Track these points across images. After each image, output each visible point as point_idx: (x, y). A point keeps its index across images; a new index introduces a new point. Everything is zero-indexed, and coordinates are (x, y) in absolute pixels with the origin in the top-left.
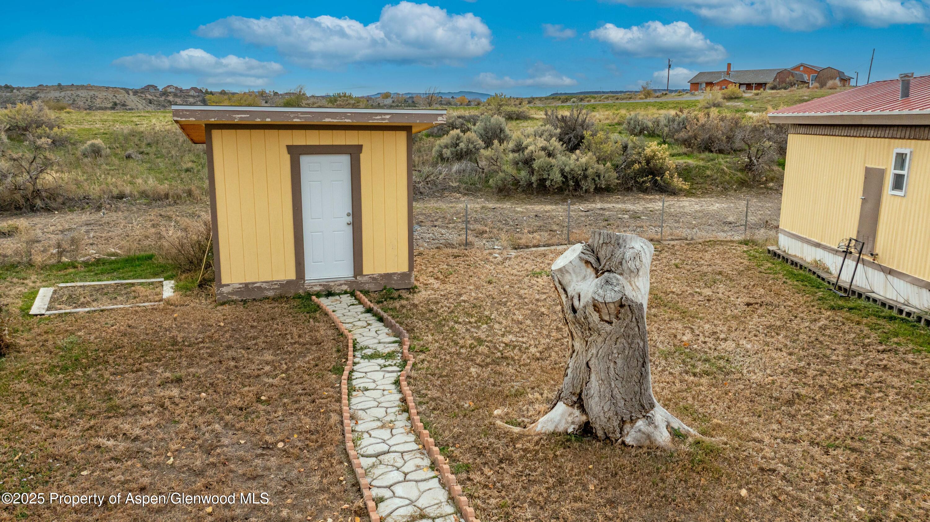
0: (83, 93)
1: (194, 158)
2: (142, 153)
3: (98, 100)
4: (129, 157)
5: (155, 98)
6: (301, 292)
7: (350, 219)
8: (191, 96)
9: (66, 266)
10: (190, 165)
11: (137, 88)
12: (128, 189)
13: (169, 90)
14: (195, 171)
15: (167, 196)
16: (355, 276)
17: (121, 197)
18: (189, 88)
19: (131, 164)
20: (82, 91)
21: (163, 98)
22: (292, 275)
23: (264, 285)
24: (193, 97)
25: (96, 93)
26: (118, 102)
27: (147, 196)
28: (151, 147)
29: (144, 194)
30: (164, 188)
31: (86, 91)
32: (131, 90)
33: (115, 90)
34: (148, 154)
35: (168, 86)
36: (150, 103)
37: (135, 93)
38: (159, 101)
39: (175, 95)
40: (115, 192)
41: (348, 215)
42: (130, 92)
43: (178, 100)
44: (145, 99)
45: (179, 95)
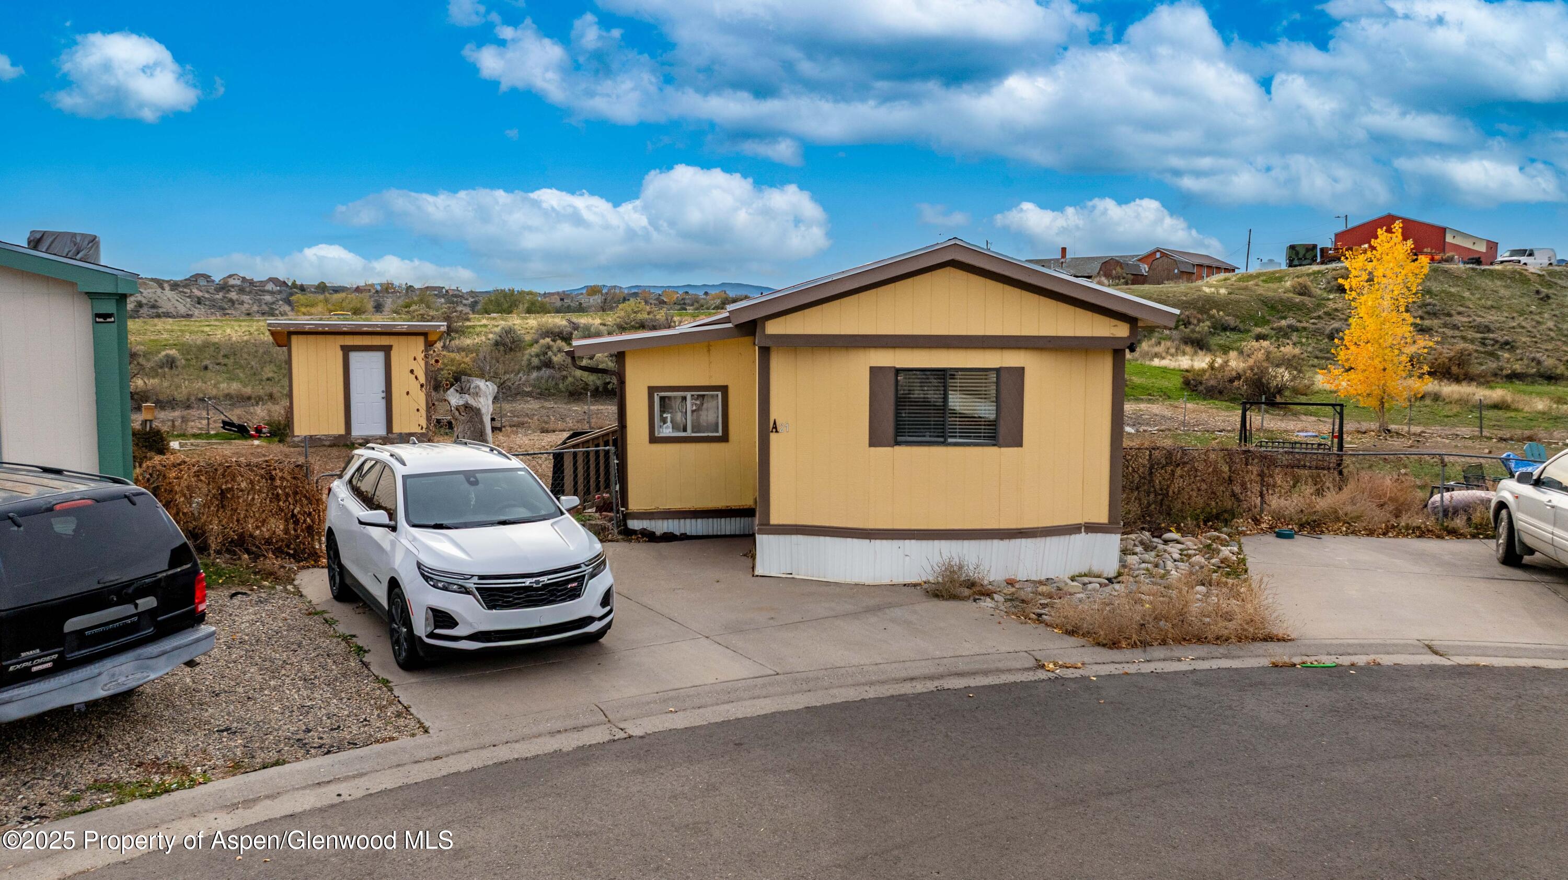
1: (275, 369)
5: (207, 295)
6: (348, 443)
7: (384, 395)
8: (268, 292)
9: (178, 436)
10: (270, 375)
11: (178, 278)
12: (212, 393)
13: (232, 282)
14: (276, 380)
16: (387, 434)
18: (264, 279)
19: (208, 374)
21: (220, 296)
22: (342, 431)
23: (323, 437)
24: (272, 293)
26: (144, 301)
28: (228, 358)
32: (168, 282)
34: (225, 365)
35: (230, 276)
36: (199, 303)
37: (175, 286)
38: (214, 300)
39: (241, 290)
40: (201, 395)
41: (383, 392)
42: (166, 285)
43: (246, 298)
44: (189, 297)
45: (248, 289)
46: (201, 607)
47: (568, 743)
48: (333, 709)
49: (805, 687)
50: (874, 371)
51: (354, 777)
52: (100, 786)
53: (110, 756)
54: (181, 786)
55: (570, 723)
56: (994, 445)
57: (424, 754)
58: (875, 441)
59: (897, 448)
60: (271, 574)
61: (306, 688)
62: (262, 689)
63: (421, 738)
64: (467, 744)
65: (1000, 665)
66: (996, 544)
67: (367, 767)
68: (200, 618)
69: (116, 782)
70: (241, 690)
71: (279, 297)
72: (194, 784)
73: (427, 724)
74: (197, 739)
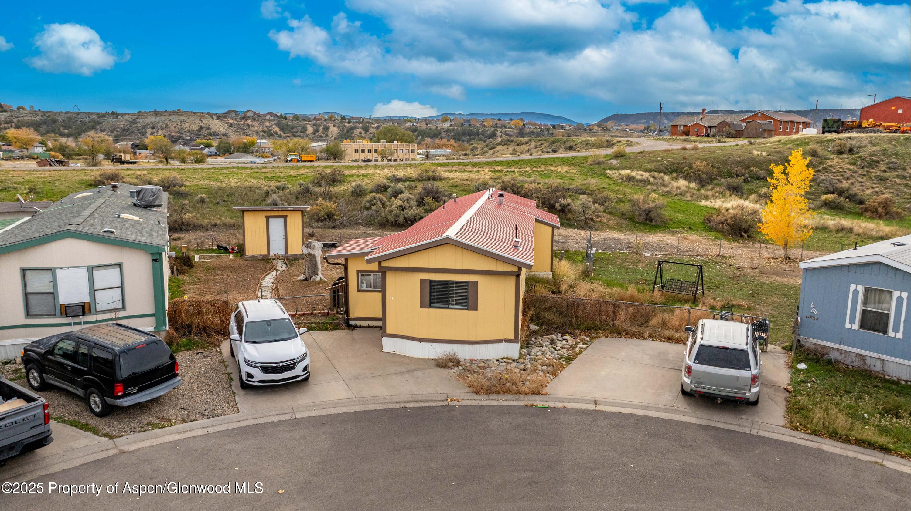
0: (174, 118)
2: (224, 201)
3: (187, 124)
4: (218, 203)
5: (235, 122)
6: (269, 258)
7: (284, 237)
8: (267, 120)
9: (200, 250)
11: (220, 112)
12: (218, 222)
13: (248, 114)
15: (234, 225)
16: (285, 254)
17: (215, 225)
18: (266, 113)
19: (219, 206)
20: (174, 116)
21: (242, 122)
22: (266, 253)
23: (258, 256)
24: (269, 121)
25: (184, 118)
26: (203, 126)
27: (226, 225)
29: (225, 224)
30: (232, 222)
31: (176, 116)
32: (215, 114)
33: (202, 115)
34: (227, 202)
35: (248, 111)
36: (231, 127)
37: (219, 117)
38: (239, 125)
39: (253, 119)
40: (213, 223)
42: (214, 117)
43: (256, 124)
44: (226, 123)
45: (257, 119)
46: (177, 372)
47: (275, 419)
48: (215, 403)
49: (362, 403)
50: (422, 281)
51: (214, 426)
52: (149, 424)
53: (152, 415)
54: (168, 426)
55: (281, 412)
56: (466, 309)
57: (235, 420)
58: (422, 306)
59: (430, 309)
60: (212, 343)
61: (210, 394)
62: (197, 394)
63: (236, 415)
64: (249, 417)
65: (433, 399)
66: (467, 346)
67: (218, 423)
68: (177, 375)
69: (153, 423)
70: (190, 394)
71: (273, 123)
72: (172, 425)
73: (240, 410)
74: (175, 411)
